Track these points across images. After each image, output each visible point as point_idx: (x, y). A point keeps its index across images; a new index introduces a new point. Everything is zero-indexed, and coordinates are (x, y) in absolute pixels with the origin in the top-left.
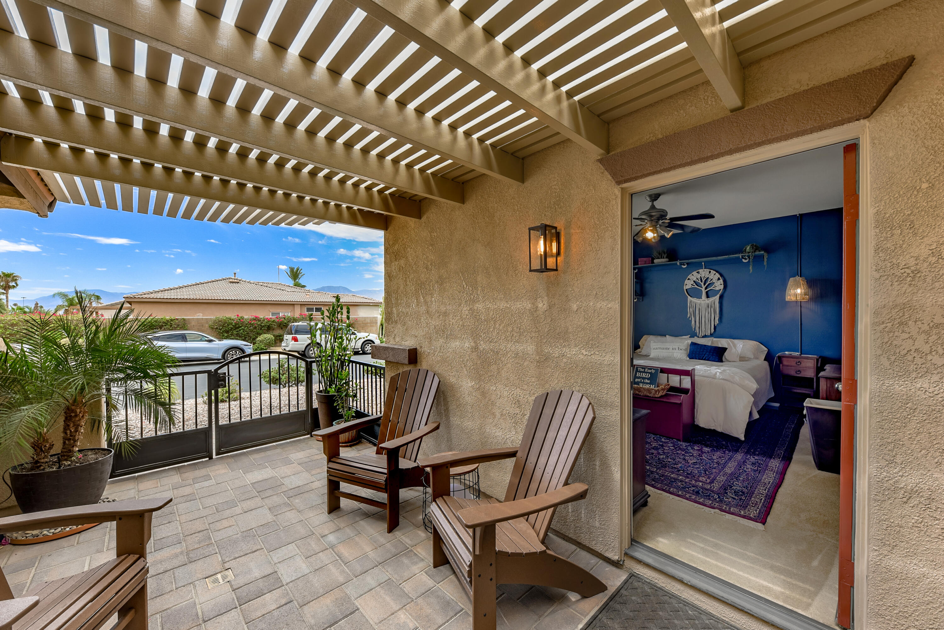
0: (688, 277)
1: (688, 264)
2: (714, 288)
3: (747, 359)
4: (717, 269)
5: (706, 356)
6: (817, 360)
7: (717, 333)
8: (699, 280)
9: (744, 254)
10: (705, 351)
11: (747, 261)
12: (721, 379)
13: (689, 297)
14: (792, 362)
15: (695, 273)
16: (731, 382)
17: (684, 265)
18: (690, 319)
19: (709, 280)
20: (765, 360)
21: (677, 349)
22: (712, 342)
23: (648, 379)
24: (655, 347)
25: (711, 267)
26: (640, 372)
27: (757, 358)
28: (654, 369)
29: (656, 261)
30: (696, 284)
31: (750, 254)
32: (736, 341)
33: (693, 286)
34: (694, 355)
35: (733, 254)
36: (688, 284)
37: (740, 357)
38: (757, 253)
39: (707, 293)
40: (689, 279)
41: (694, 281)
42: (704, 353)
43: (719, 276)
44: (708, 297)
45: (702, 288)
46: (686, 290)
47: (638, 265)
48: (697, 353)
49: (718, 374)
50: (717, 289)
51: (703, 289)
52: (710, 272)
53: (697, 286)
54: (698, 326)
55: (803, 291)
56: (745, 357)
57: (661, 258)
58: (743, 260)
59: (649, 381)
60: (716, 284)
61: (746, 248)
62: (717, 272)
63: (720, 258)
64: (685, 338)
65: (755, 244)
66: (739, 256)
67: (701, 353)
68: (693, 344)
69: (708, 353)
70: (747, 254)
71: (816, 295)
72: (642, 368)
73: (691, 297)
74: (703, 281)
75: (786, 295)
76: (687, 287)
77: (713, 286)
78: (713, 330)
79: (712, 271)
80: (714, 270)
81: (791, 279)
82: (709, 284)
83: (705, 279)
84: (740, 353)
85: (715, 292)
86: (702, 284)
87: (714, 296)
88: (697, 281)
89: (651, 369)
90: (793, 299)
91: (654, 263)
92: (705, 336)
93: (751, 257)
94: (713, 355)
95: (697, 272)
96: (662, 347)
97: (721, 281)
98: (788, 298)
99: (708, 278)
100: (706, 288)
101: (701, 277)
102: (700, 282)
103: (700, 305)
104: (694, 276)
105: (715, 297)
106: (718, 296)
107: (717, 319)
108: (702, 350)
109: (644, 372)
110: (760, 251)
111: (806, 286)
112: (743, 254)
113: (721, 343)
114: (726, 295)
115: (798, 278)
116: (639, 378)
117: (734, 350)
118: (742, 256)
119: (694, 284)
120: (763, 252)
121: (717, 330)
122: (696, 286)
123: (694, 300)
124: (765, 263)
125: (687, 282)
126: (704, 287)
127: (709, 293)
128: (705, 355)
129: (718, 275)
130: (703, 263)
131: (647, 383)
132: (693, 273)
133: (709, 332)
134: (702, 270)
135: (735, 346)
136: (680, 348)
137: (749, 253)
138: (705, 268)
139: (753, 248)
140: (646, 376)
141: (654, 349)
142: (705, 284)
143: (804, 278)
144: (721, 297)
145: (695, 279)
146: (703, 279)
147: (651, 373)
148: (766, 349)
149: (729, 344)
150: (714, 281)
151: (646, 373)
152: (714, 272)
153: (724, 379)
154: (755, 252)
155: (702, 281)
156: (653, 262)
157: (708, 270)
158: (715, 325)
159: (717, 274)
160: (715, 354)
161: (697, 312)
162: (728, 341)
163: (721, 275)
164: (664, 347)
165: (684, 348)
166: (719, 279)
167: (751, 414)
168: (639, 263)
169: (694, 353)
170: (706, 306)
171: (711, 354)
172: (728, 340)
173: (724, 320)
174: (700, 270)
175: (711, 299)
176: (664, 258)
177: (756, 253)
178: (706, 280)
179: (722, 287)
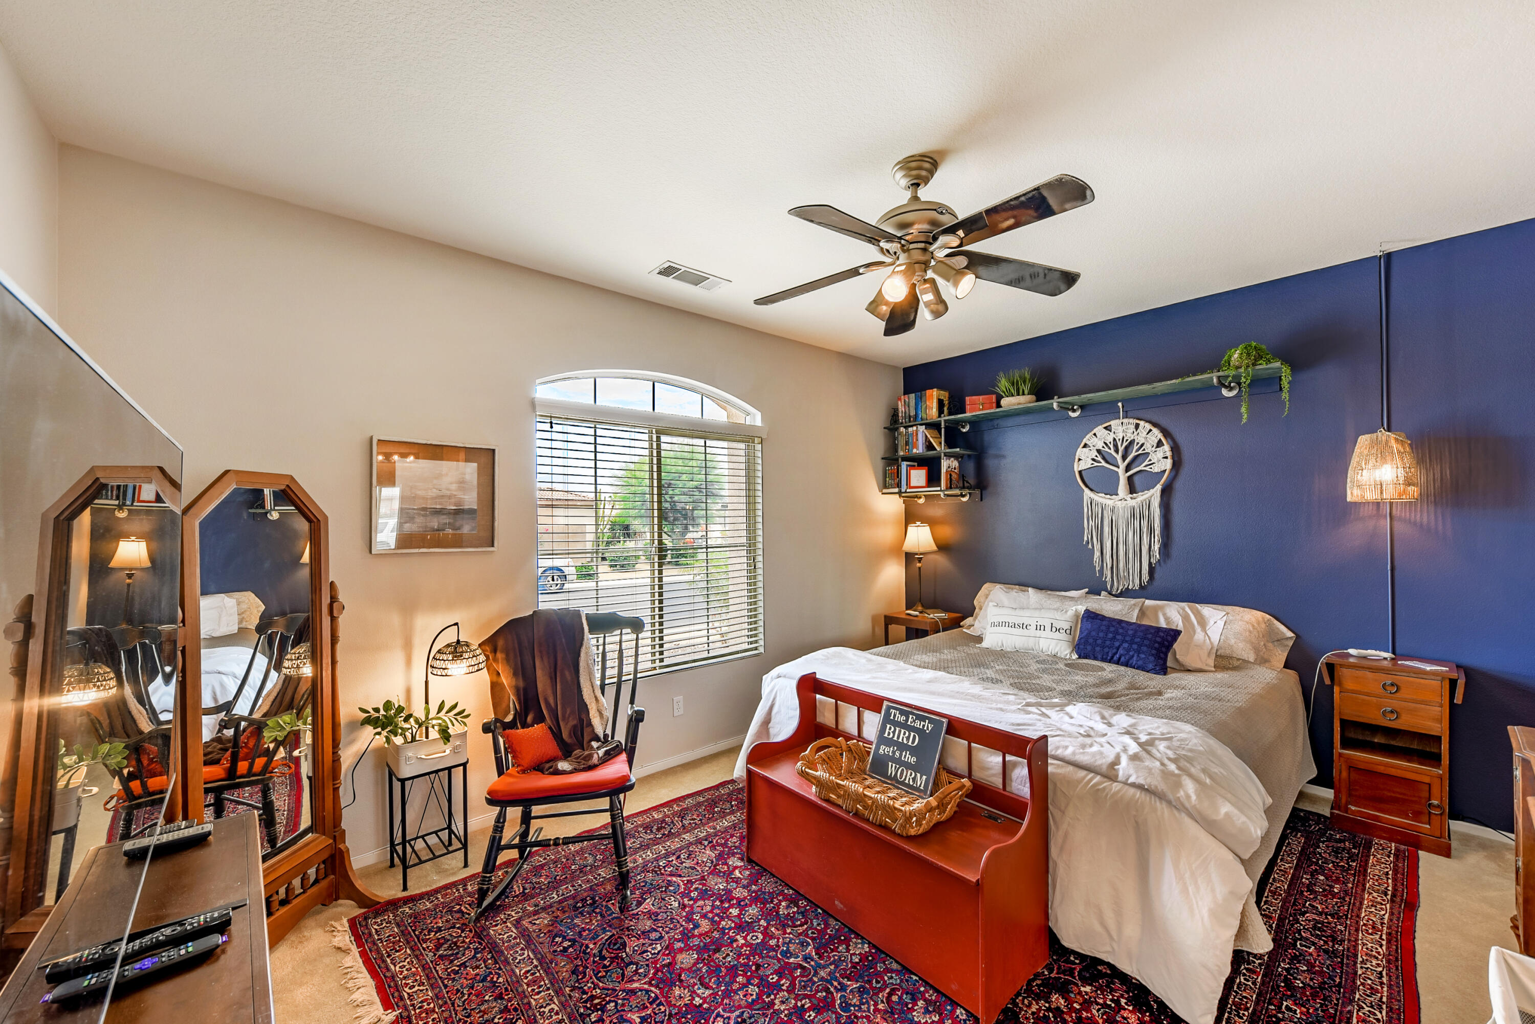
0: (1085, 441)
1: (1082, 407)
2: (1147, 469)
3: (1236, 663)
4: (1154, 419)
5: (1121, 651)
6: (1453, 683)
7: (1157, 582)
8: (1111, 446)
9: (1226, 373)
10: (1119, 637)
11: (1234, 393)
12: (1133, 785)
13: (1086, 490)
14: (1373, 683)
15: (1100, 430)
16: (1169, 802)
17: (1074, 411)
18: (1090, 546)
19: (1136, 448)
20: (1287, 666)
21: (1048, 628)
22: (1142, 612)
23: (913, 751)
24: (996, 620)
25: (1141, 415)
26: (896, 724)
27: (1262, 661)
28: (931, 721)
29: (1005, 402)
30: (1104, 458)
31: (1242, 370)
32: (1207, 610)
33: (1096, 464)
34: (1089, 648)
35: (1194, 375)
36: (1085, 459)
37: (1217, 656)
38: (1262, 366)
39: (1130, 479)
40: (1085, 446)
41: (1099, 451)
42: (1117, 644)
43: (1161, 436)
44: (1132, 490)
45: (1118, 467)
46: (1080, 472)
47: (965, 412)
48: (1099, 642)
49: (1124, 760)
50: (1156, 469)
51: (1121, 471)
52: (1137, 426)
53: (1107, 462)
54: (1109, 566)
55: (1401, 473)
56: (1231, 658)
57: (1018, 395)
58: (1225, 392)
59: (913, 760)
60: (1154, 457)
61: (1230, 357)
62: (1155, 425)
63: (1160, 387)
64: (1072, 598)
65: (1254, 344)
66: (1212, 378)
67: (1108, 643)
68: (1090, 616)
69: (1126, 645)
70: (1232, 373)
71: (1438, 484)
72: (902, 713)
73: (1091, 490)
74: (1121, 449)
75: (1349, 485)
76: (1083, 466)
77: (1146, 463)
78: (1146, 577)
79: (1142, 423)
80: (1147, 421)
81: (1364, 440)
82: (1136, 457)
83: (1125, 444)
84: (1216, 643)
85: (1152, 479)
86: (1119, 457)
87: (1148, 490)
88: (1107, 449)
89: (922, 719)
90: (1371, 496)
91: (1001, 407)
92: (1126, 593)
93: (1243, 380)
94: (1139, 652)
95: (1105, 428)
96: (1011, 620)
97: (1166, 448)
98: (1353, 495)
99: (1132, 442)
100: (1128, 469)
101: (1114, 440)
102: (1112, 452)
103: (1113, 511)
104: (1099, 437)
105: (1152, 491)
106: (1159, 487)
107: (1156, 547)
108: (1110, 635)
109: (904, 726)
110: (1268, 361)
111: (1408, 460)
112: (1221, 374)
113: (1164, 615)
114: (1178, 485)
115: (1382, 434)
116: (889, 742)
117: (1199, 635)
118: (1219, 377)
119: (1099, 459)
120: (1277, 364)
121: (1156, 576)
122: (1104, 464)
123: (1099, 498)
124: (1285, 395)
125: (1081, 452)
126: (1122, 466)
127: (1136, 479)
128: (1118, 649)
129: (1157, 434)
130: (1120, 404)
131: (908, 766)
132: (1095, 431)
133: (1137, 582)
134: (1117, 421)
135: (1203, 622)
136: (1057, 625)
137: (1238, 368)
138: (1126, 417)
139: (1248, 354)
140: (908, 738)
141: (993, 625)
142: (1124, 458)
143: (1403, 434)
144: (1167, 492)
145: (1100, 445)
146: (1119, 444)
147: (920, 732)
148: (1290, 634)
149: (1186, 618)
150: (1148, 448)
151: (911, 729)
152: (1148, 426)
153: (1140, 787)
154: (1254, 365)
155: (1117, 451)
156: (999, 405)
157: (1131, 421)
158: (1150, 564)
159: (1155, 431)
160: (1144, 649)
161: (1107, 529)
162: (1184, 609)
163: (1166, 433)
164: (1019, 621)
165: (1066, 626)
166: (1160, 444)
167: (1242, 932)
168: (968, 407)
169: (1091, 641)
170: (1128, 514)
171: (1135, 646)
172: (1184, 605)
173: (1175, 550)
174: (1113, 423)
175: (1142, 497)
176: (1023, 394)
177: (1258, 367)
178: (1127, 448)
179: (1168, 464)
